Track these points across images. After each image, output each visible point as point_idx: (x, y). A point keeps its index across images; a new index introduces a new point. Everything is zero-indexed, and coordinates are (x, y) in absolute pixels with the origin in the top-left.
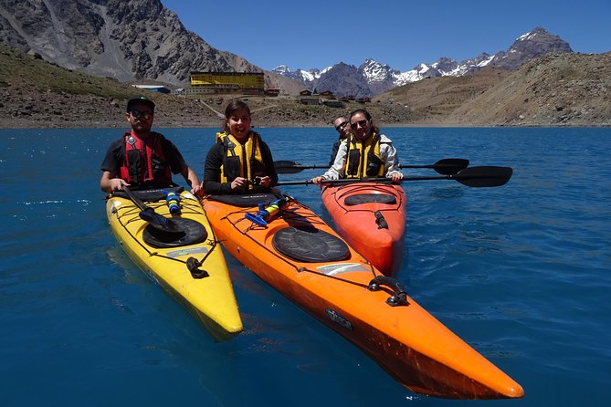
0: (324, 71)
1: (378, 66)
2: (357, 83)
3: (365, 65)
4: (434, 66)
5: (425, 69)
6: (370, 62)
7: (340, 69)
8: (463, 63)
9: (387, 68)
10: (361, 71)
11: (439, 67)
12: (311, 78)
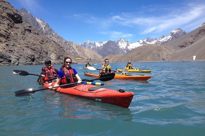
0: (104, 43)
1: (124, 41)
2: (116, 48)
3: (119, 41)
4: (145, 41)
5: (141, 41)
6: (121, 39)
7: (109, 42)
8: (156, 39)
9: (128, 41)
10: (117, 43)
11: (147, 41)
12: (99, 46)
